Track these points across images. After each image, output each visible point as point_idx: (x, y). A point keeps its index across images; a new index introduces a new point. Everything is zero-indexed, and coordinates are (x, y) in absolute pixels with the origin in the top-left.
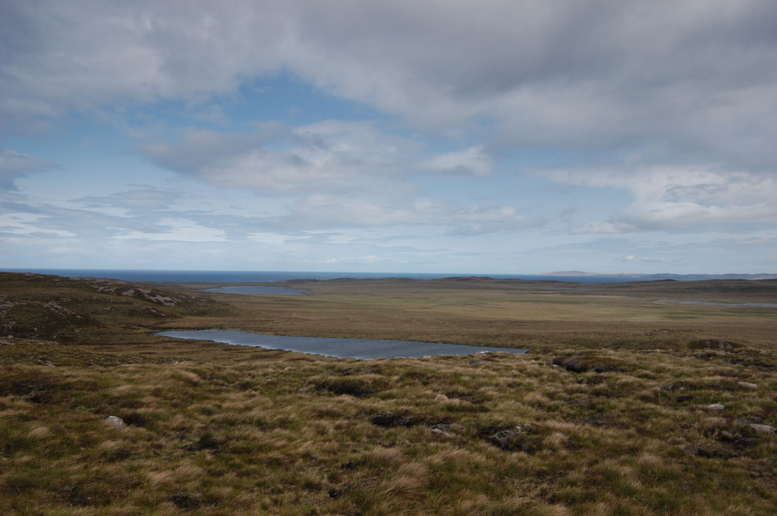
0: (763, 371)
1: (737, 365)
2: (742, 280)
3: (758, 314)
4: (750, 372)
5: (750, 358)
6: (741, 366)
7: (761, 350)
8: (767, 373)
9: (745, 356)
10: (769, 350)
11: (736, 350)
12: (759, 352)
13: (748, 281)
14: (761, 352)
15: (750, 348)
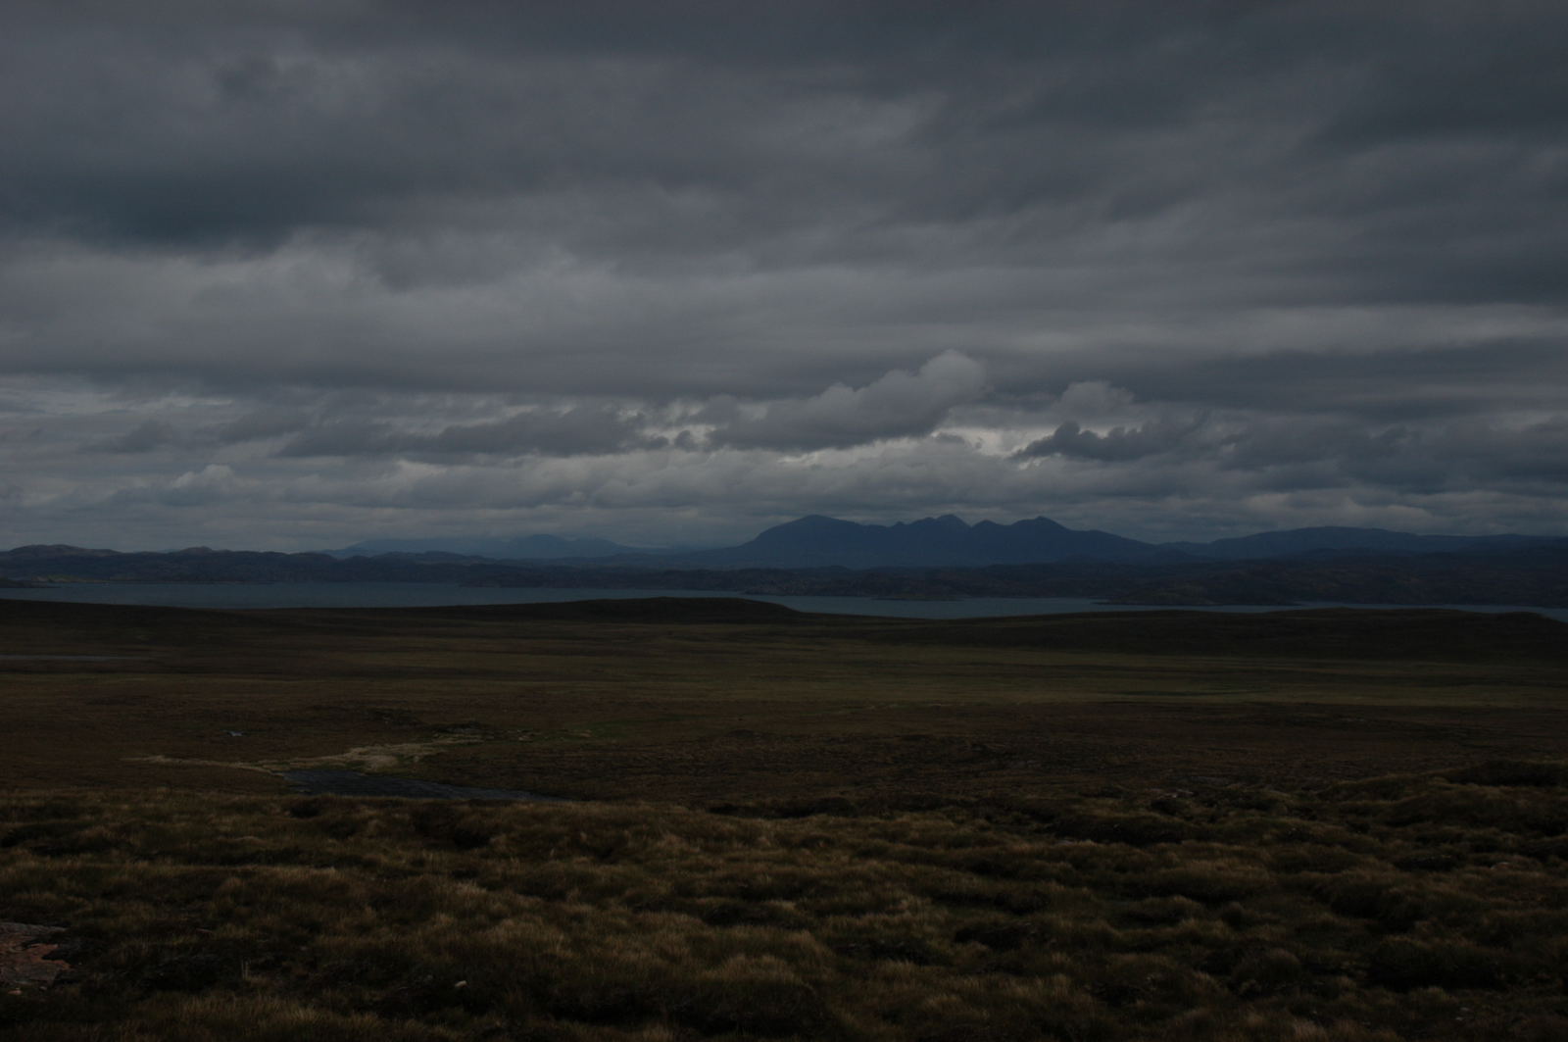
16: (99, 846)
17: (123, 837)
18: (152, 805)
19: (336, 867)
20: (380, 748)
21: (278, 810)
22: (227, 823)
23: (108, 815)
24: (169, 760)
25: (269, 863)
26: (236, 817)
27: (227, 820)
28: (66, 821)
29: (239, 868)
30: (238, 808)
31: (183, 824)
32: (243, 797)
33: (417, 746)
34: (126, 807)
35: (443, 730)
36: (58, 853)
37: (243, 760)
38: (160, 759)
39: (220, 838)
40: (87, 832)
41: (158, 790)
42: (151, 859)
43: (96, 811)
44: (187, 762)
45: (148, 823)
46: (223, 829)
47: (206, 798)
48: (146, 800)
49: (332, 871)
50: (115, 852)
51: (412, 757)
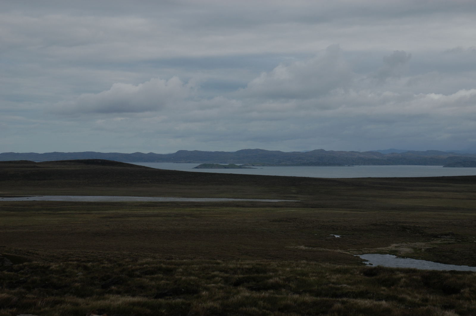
0: (53, 295)
1: (16, 290)
2: (26, 162)
3: (48, 212)
4: (34, 298)
5: (35, 278)
6: (23, 290)
7: (52, 264)
8: (58, 298)
9: (29, 275)
10: (61, 264)
11: (16, 266)
12: (49, 267)
13: (36, 163)
14: (51, 268)
15: (36, 262)
16: (276, 287)
17: (287, 283)
18: (300, 269)
19: (386, 301)
20: (405, 244)
21: (358, 273)
22: (334, 278)
23: (280, 272)
24: (307, 248)
25: (354, 297)
26: (339, 276)
27: (334, 276)
28: (261, 275)
29: (340, 300)
30: (338, 271)
31: (314, 278)
32: (341, 266)
33: (423, 244)
34: (288, 269)
35: (436, 236)
36: (258, 290)
37: (341, 248)
38: (303, 247)
39: (331, 285)
40: (271, 281)
41: (302, 262)
42: (299, 293)
43: (275, 271)
44: (315, 249)
45: (298, 277)
46: (333, 280)
47: (324, 266)
48: (297, 266)
49: (384, 302)
50: (283, 290)
51: (421, 249)
